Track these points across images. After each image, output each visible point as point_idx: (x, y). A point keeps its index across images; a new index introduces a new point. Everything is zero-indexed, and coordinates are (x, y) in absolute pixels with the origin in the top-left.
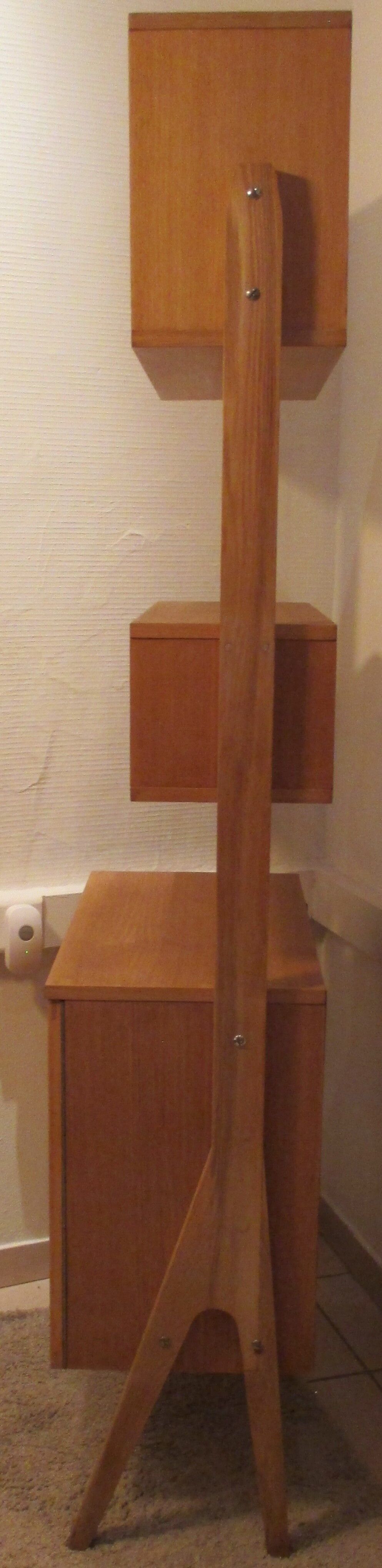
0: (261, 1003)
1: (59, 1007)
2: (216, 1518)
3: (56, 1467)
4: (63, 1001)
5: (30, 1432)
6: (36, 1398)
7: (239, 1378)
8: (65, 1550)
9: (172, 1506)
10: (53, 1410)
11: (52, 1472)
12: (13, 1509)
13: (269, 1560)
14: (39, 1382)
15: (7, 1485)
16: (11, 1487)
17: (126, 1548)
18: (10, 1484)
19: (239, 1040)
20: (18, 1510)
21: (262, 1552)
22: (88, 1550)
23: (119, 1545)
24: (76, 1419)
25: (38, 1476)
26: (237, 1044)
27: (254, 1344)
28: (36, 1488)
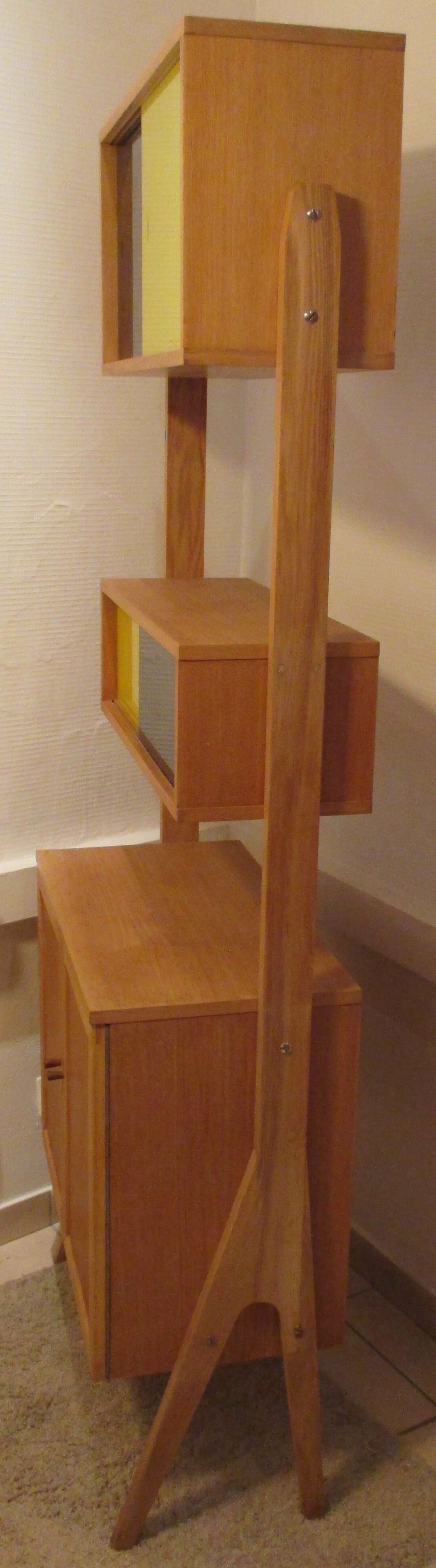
0: (308, 1009)
1: (103, 1031)
2: (244, 1489)
3: (71, 1461)
4: (108, 1025)
5: (33, 1426)
6: (26, 1388)
7: (277, 1361)
8: (112, 1553)
9: (202, 1482)
10: (48, 1398)
11: (69, 1467)
12: (45, 1516)
13: (308, 1522)
14: (24, 1370)
15: (30, 1492)
16: (35, 1493)
17: (170, 1538)
18: (33, 1489)
19: (286, 1047)
20: (50, 1517)
21: (299, 1517)
22: (135, 1547)
23: (163, 1537)
24: (74, 1405)
25: (58, 1475)
26: (284, 1051)
27: (296, 1330)
28: (60, 1489)
